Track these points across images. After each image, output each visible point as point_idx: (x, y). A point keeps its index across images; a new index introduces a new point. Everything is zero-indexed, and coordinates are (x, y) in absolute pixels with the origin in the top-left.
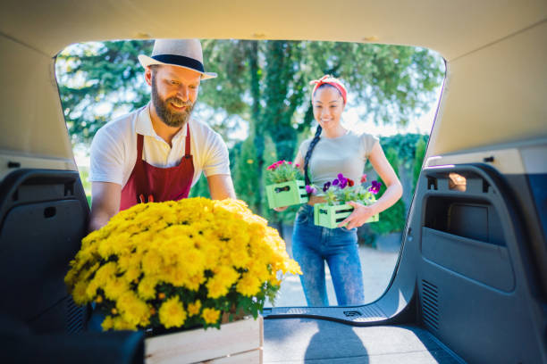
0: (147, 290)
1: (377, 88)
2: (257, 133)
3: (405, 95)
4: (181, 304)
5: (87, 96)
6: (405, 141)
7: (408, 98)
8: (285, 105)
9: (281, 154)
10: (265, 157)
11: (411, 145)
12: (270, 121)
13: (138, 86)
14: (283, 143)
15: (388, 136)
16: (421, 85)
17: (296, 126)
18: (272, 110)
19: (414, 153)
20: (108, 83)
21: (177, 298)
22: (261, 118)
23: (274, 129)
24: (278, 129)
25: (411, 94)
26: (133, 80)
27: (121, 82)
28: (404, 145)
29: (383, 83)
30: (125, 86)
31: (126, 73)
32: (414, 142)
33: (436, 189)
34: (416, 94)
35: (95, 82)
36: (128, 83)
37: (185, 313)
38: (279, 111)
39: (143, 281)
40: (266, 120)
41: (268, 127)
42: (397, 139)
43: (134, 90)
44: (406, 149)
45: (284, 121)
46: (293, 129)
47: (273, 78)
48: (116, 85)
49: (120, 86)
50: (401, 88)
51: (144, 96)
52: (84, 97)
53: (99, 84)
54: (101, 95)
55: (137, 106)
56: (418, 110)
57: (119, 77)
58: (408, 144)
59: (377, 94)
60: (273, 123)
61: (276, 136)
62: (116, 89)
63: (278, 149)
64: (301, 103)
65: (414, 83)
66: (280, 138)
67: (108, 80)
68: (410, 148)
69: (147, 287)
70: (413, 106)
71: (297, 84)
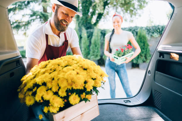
0: (62, 93)
1: (123, 8)
2: (79, 26)
3: (132, 11)
4: (77, 95)
5: (12, 12)
6: (134, 29)
7: (133, 12)
8: (89, 15)
9: (88, 34)
10: (82, 36)
11: (136, 31)
12: (83, 22)
13: (31, 8)
14: (89, 30)
15: (127, 27)
16: (139, 7)
17: (93, 23)
18: (84, 18)
19: (137, 33)
20: (19, 7)
21: (75, 93)
22: (80, 20)
23: (85, 25)
24: (87, 25)
25: (135, 10)
26: (29, 5)
27: (24, 6)
28: (133, 30)
29: (125, 7)
30: (26, 8)
31: (26, 3)
32: (137, 29)
33: (163, 57)
34: (137, 10)
35: (14, 6)
36: (27, 6)
37: (80, 98)
38: (87, 18)
39: (60, 90)
40: (82, 21)
41: (83, 24)
42: (131, 28)
43: (30, 9)
44: (134, 32)
45: (89, 21)
46: (92, 24)
47: (84, 5)
48: (22, 7)
49: (24, 8)
50: (132, 8)
51: (34, 12)
52: (10, 12)
53: (16, 7)
54: (17, 11)
55: (32, 16)
56: (137, 16)
57: (23, 4)
58: (135, 30)
59: (122, 11)
60: (85, 22)
61: (86, 27)
62: (23, 9)
63: (87, 32)
64: (95, 14)
65: (136, 7)
66: (87, 28)
67: (19, 5)
68: (135, 31)
69: (63, 92)
70: (135, 15)
71: (93, 7)
